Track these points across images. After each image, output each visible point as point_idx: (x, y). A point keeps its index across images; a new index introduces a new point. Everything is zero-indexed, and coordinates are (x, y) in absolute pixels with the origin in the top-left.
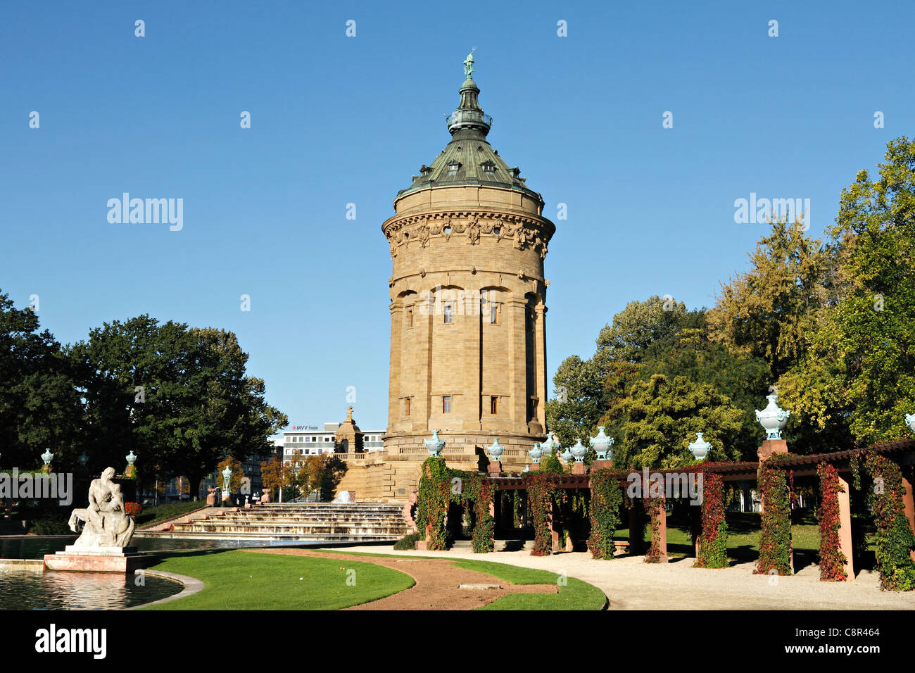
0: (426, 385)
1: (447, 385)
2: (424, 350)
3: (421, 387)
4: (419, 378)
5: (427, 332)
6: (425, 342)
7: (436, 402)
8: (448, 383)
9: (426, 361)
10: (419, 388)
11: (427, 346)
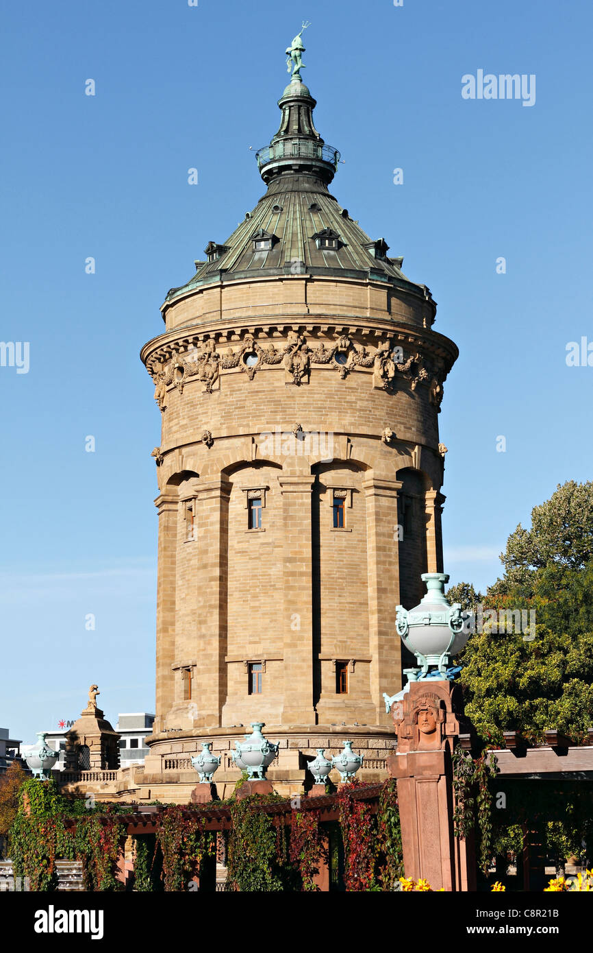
0: (216, 643)
1: (255, 643)
2: (212, 579)
3: (209, 647)
4: (203, 631)
5: (216, 546)
6: (213, 565)
7: (237, 674)
8: (257, 639)
9: (215, 600)
10: (204, 650)
11: (217, 572)
